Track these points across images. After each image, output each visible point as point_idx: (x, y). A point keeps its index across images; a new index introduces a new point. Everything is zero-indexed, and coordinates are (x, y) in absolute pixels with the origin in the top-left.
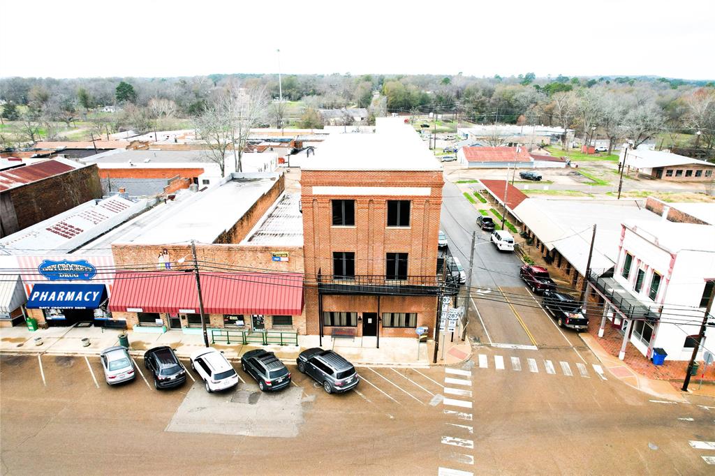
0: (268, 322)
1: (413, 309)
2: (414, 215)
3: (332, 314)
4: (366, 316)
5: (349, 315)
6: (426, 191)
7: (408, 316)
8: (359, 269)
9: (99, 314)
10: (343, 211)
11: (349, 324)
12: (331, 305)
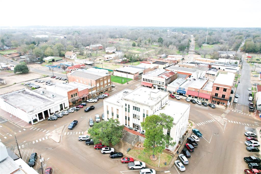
0: (205, 100)
1: (225, 102)
2: (227, 90)
3: (213, 101)
4: (218, 102)
5: (216, 101)
6: (229, 88)
7: (224, 103)
8: (218, 96)
9: (184, 95)
10: (218, 89)
11: (215, 102)
12: (214, 99)
